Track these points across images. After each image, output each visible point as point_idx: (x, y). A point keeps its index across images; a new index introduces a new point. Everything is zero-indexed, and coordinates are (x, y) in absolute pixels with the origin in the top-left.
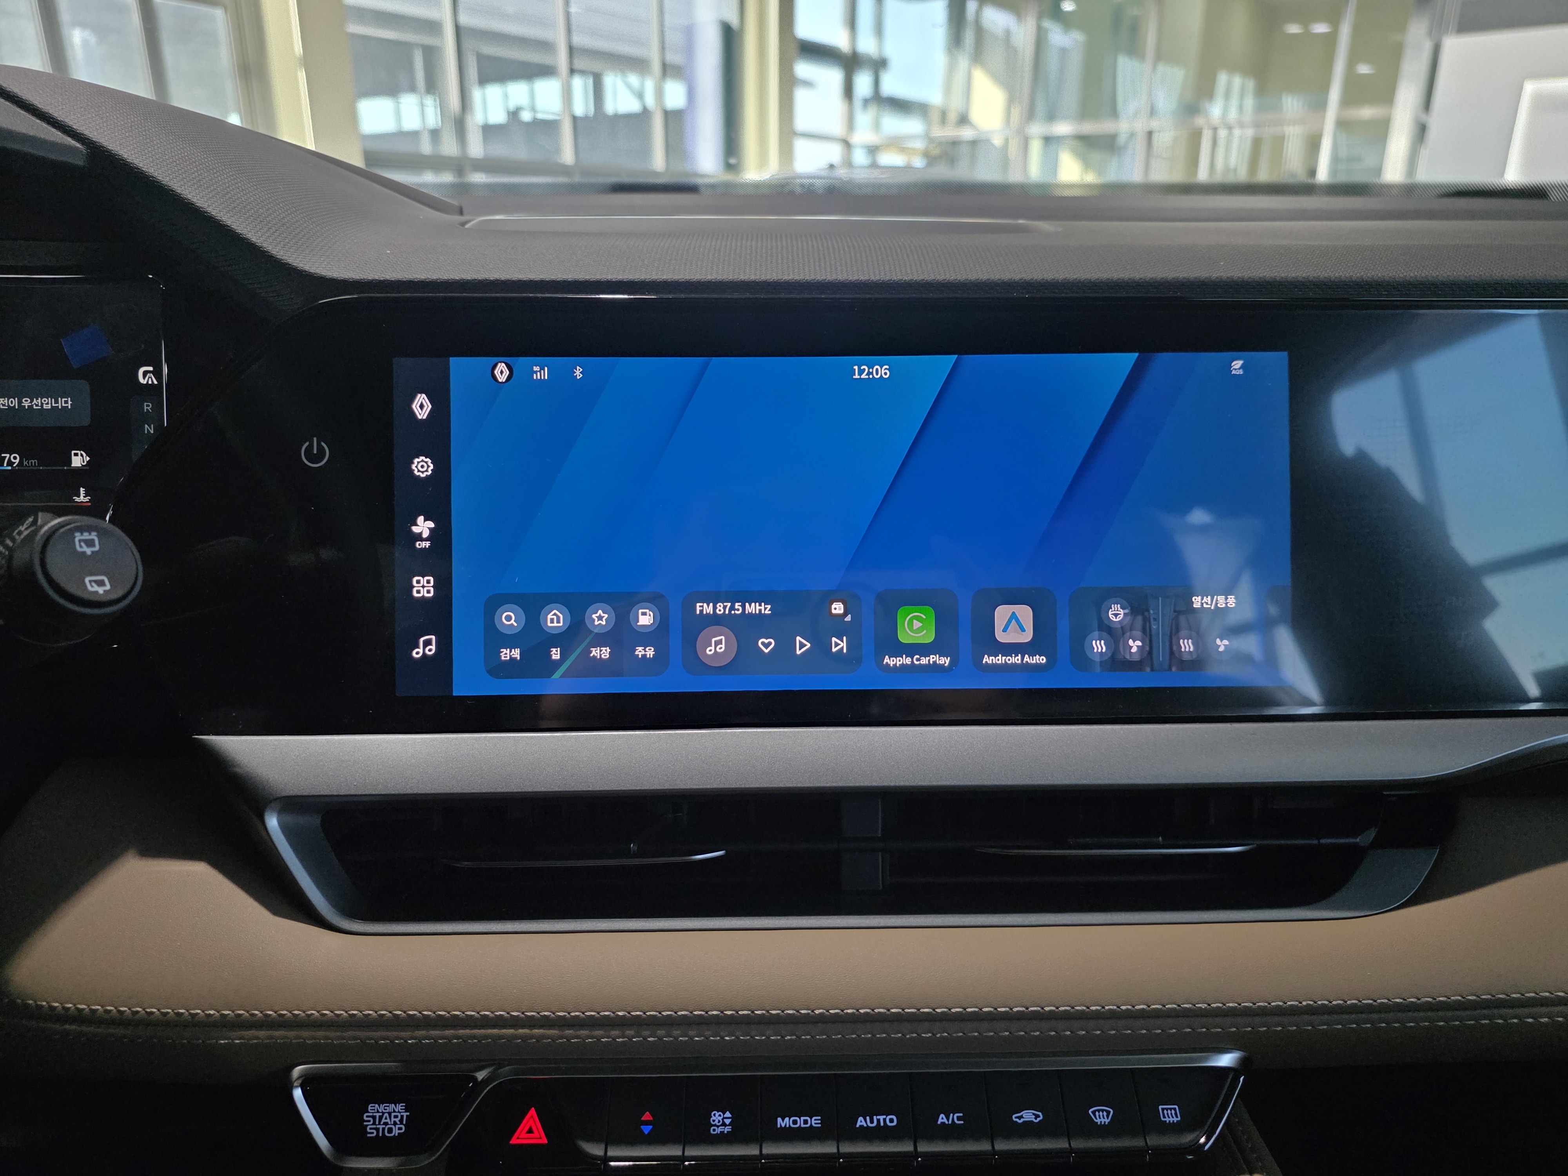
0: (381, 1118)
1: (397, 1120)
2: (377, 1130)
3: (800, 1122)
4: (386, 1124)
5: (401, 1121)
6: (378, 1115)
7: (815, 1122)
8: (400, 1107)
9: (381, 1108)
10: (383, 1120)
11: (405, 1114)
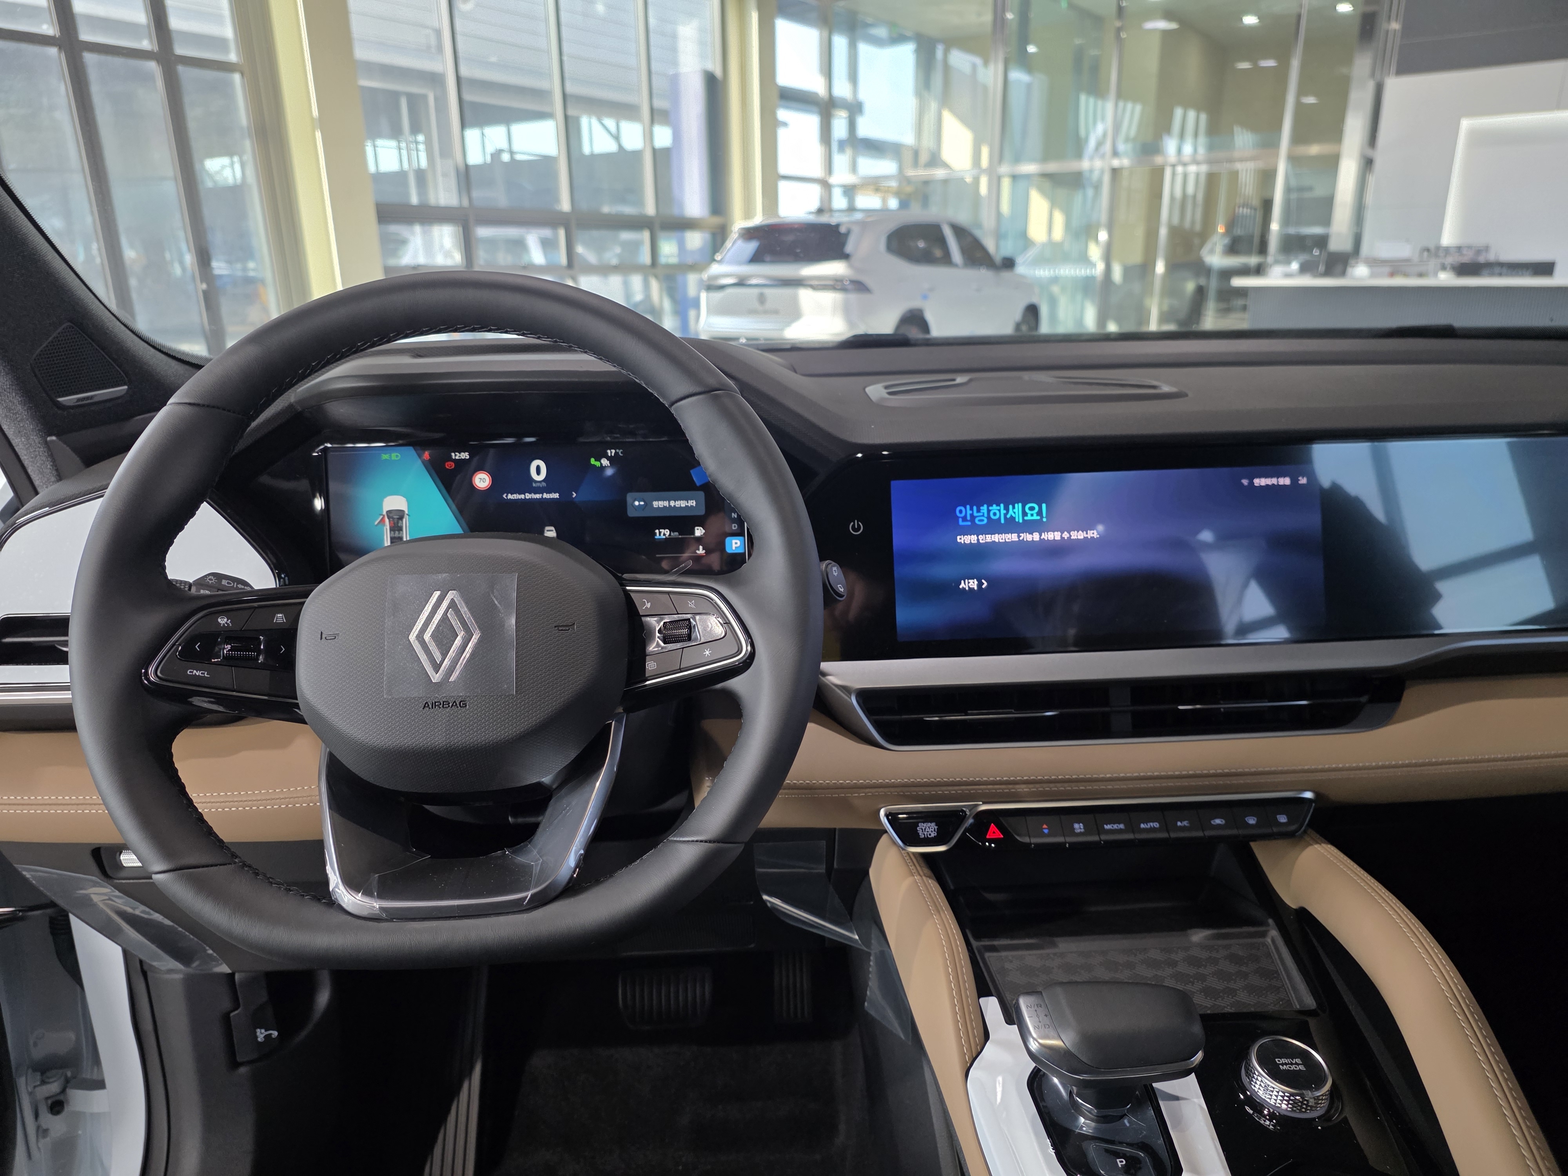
0: (925, 829)
1: (933, 830)
2: (924, 834)
3: (1115, 826)
4: (928, 832)
5: (935, 830)
6: (923, 828)
7: (1122, 826)
8: (933, 824)
9: (925, 825)
10: (926, 830)
11: (936, 827)
